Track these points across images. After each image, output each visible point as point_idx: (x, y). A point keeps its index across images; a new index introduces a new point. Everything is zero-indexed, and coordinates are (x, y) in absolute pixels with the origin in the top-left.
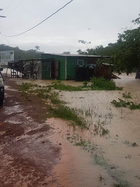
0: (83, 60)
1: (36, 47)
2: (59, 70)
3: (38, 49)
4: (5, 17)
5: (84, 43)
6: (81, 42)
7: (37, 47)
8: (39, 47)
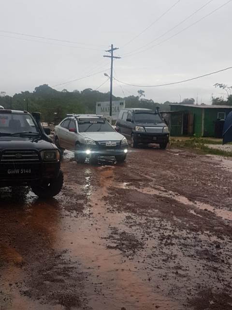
0: (225, 113)
1: (138, 92)
2: (194, 125)
3: (142, 95)
4: (119, 58)
5: (224, 88)
6: (219, 86)
7: (141, 92)
8: (144, 92)
